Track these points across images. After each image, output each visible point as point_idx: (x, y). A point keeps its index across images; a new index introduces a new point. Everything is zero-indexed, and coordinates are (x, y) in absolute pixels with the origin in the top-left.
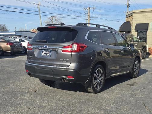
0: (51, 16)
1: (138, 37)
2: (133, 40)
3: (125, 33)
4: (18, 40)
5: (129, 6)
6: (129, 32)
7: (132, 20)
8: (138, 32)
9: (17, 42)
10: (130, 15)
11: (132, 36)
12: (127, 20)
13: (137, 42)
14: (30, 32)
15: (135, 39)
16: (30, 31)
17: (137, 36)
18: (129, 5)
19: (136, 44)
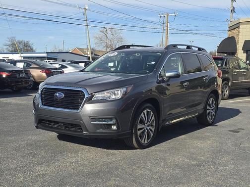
0: (104, 28)
1: (248, 62)
2: (239, 67)
3: (226, 55)
4: (57, 66)
5: (233, 11)
6: (233, 53)
7: (238, 35)
8: (247, 53)
9: (56, 69)
10: (235, 27)
11: (237, 59)
12: (231, 34)
13: (246, 69)
14: (70, 53)
15: (243, 65)
16: (71, 51)
17: (245, 61)
18: (234, 8)
19: (244, 72)
